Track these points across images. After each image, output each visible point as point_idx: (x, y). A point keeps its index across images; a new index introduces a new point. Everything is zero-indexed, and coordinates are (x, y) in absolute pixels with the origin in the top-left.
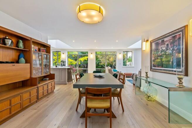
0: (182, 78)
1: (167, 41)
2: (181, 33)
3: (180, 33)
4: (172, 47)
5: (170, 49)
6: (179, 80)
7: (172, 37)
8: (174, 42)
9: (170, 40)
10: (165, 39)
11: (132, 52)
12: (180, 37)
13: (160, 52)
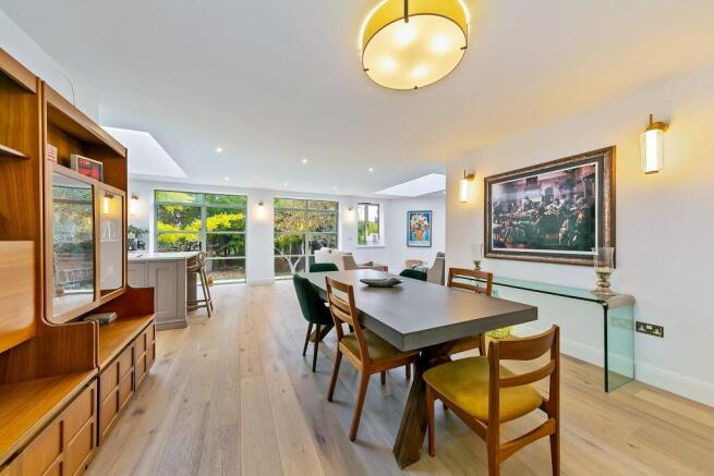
0: (608, 274)
1: (546, 181)
2: (596, 163)
3: (592, 164)
4: (564, 196)
5: (558, 200)
6: (602, 277)
7: (566, 172)
8: (573, 185)
9: (559, 178)
10: (541, 177)
11: (378, 205)
12: (593, 175)
13: (523, 207)
